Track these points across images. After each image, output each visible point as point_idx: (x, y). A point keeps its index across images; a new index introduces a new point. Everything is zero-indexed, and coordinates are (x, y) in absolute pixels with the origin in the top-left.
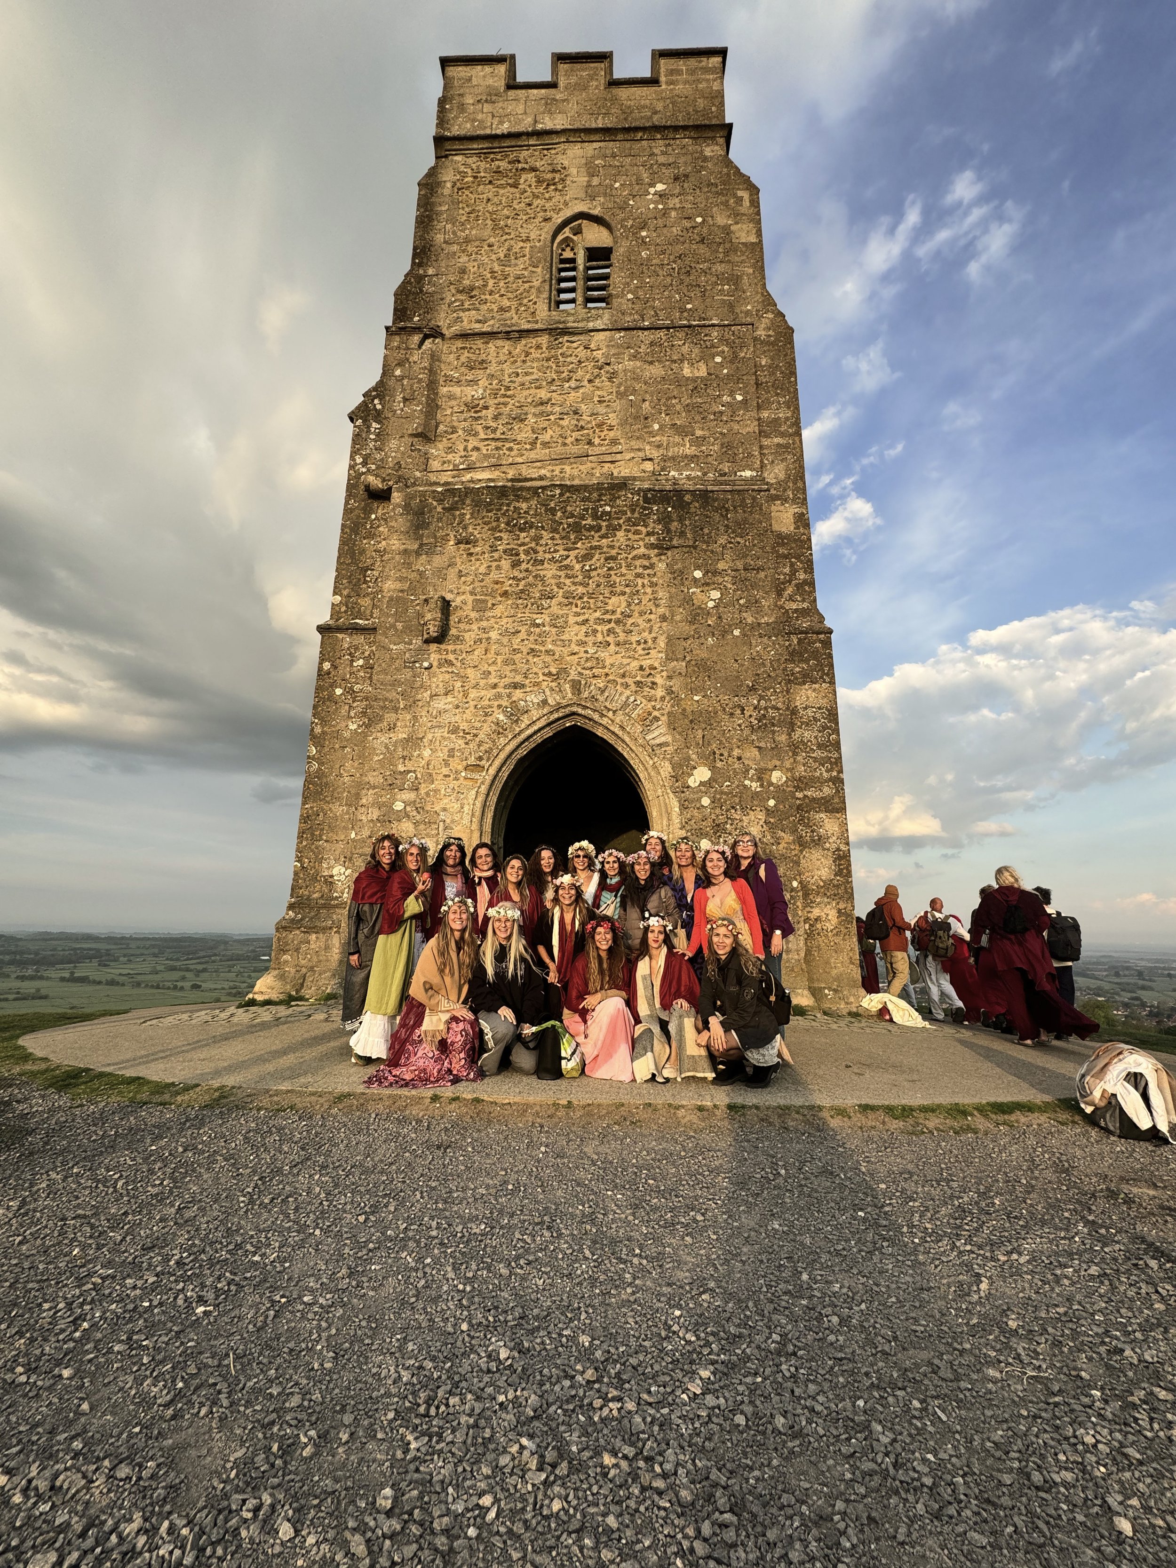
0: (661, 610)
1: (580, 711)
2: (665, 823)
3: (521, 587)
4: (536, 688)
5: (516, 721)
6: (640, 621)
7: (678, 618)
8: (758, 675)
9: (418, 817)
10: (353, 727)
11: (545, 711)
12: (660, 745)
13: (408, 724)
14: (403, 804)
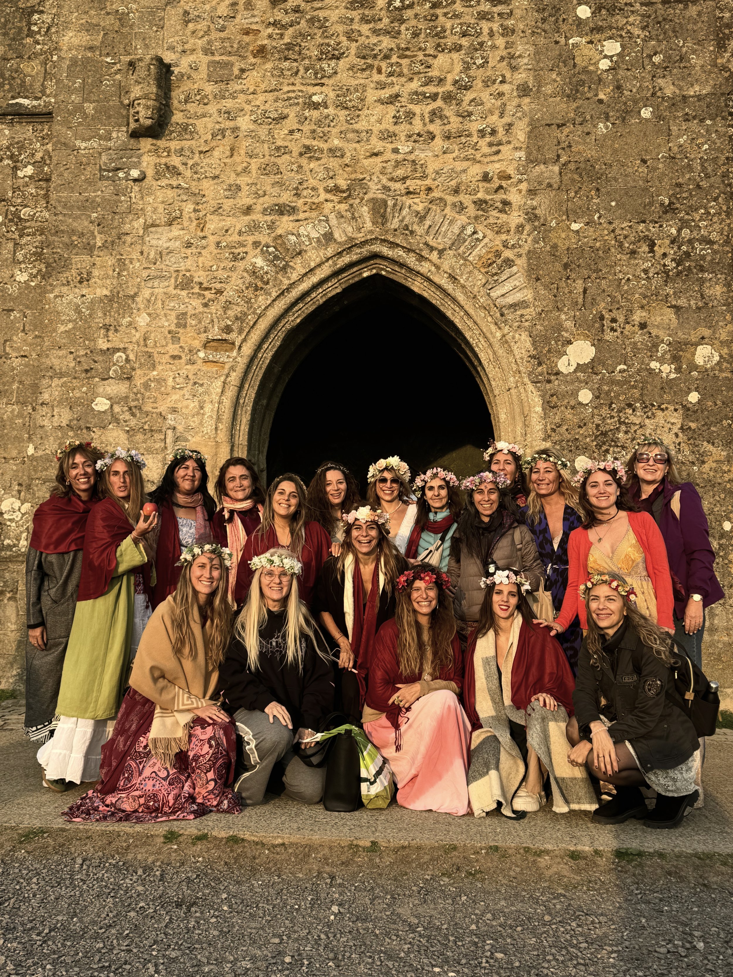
0: (521, 77)
1: (386, 251)
2: (519, 429)
3: (287, 40)
4: (314, 214)
5: (284, 269)
6: (485, 96)
7: (548, 89)
8: (679, 185)
9: (133, 422)
10: (22, 277)
11: (330, 251)
12: (514, 306)
13: (111, 273)
14: (108, 402)
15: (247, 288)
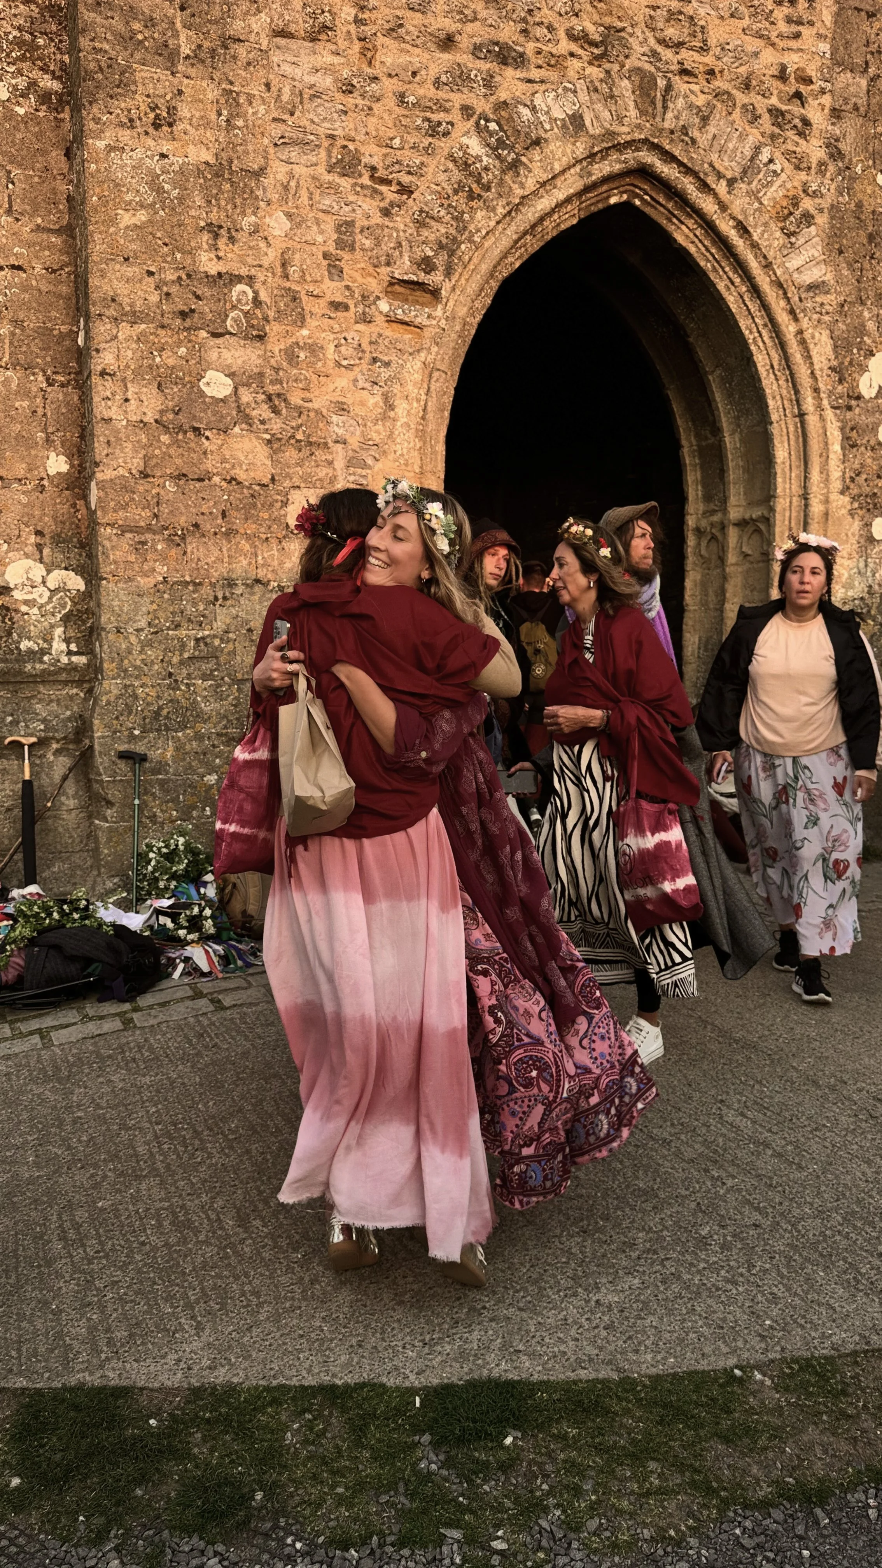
1: (656, 165)
4: (553, 75)
5: (514, 167)
11: (579, 149)
12: (813, 288)
13: (213, 116)
14: (229, 381)
15: (456, 192)
